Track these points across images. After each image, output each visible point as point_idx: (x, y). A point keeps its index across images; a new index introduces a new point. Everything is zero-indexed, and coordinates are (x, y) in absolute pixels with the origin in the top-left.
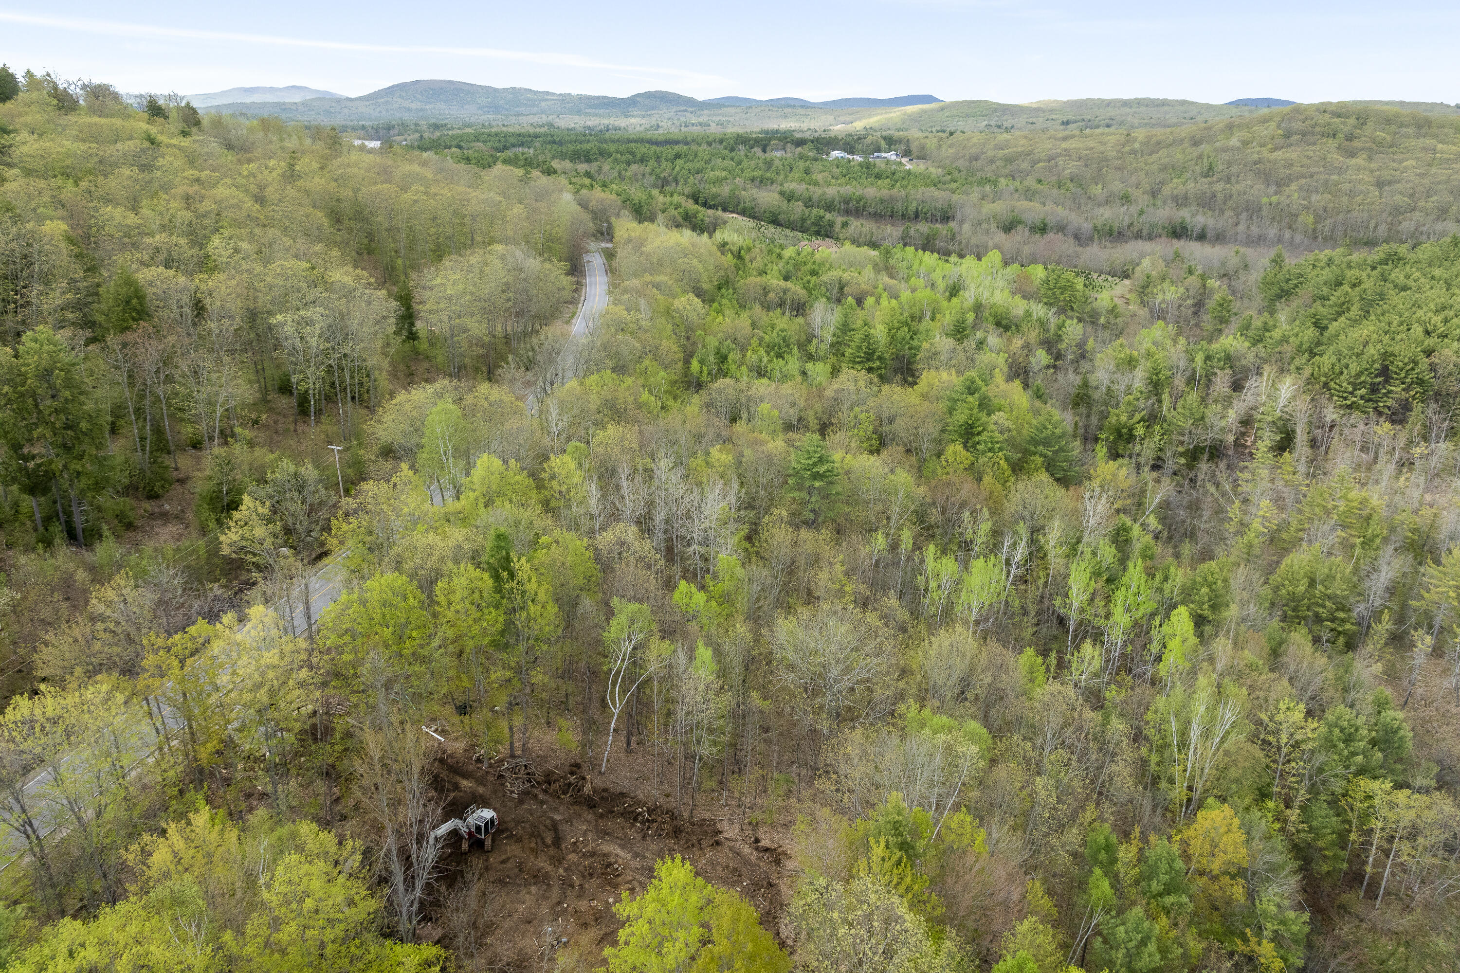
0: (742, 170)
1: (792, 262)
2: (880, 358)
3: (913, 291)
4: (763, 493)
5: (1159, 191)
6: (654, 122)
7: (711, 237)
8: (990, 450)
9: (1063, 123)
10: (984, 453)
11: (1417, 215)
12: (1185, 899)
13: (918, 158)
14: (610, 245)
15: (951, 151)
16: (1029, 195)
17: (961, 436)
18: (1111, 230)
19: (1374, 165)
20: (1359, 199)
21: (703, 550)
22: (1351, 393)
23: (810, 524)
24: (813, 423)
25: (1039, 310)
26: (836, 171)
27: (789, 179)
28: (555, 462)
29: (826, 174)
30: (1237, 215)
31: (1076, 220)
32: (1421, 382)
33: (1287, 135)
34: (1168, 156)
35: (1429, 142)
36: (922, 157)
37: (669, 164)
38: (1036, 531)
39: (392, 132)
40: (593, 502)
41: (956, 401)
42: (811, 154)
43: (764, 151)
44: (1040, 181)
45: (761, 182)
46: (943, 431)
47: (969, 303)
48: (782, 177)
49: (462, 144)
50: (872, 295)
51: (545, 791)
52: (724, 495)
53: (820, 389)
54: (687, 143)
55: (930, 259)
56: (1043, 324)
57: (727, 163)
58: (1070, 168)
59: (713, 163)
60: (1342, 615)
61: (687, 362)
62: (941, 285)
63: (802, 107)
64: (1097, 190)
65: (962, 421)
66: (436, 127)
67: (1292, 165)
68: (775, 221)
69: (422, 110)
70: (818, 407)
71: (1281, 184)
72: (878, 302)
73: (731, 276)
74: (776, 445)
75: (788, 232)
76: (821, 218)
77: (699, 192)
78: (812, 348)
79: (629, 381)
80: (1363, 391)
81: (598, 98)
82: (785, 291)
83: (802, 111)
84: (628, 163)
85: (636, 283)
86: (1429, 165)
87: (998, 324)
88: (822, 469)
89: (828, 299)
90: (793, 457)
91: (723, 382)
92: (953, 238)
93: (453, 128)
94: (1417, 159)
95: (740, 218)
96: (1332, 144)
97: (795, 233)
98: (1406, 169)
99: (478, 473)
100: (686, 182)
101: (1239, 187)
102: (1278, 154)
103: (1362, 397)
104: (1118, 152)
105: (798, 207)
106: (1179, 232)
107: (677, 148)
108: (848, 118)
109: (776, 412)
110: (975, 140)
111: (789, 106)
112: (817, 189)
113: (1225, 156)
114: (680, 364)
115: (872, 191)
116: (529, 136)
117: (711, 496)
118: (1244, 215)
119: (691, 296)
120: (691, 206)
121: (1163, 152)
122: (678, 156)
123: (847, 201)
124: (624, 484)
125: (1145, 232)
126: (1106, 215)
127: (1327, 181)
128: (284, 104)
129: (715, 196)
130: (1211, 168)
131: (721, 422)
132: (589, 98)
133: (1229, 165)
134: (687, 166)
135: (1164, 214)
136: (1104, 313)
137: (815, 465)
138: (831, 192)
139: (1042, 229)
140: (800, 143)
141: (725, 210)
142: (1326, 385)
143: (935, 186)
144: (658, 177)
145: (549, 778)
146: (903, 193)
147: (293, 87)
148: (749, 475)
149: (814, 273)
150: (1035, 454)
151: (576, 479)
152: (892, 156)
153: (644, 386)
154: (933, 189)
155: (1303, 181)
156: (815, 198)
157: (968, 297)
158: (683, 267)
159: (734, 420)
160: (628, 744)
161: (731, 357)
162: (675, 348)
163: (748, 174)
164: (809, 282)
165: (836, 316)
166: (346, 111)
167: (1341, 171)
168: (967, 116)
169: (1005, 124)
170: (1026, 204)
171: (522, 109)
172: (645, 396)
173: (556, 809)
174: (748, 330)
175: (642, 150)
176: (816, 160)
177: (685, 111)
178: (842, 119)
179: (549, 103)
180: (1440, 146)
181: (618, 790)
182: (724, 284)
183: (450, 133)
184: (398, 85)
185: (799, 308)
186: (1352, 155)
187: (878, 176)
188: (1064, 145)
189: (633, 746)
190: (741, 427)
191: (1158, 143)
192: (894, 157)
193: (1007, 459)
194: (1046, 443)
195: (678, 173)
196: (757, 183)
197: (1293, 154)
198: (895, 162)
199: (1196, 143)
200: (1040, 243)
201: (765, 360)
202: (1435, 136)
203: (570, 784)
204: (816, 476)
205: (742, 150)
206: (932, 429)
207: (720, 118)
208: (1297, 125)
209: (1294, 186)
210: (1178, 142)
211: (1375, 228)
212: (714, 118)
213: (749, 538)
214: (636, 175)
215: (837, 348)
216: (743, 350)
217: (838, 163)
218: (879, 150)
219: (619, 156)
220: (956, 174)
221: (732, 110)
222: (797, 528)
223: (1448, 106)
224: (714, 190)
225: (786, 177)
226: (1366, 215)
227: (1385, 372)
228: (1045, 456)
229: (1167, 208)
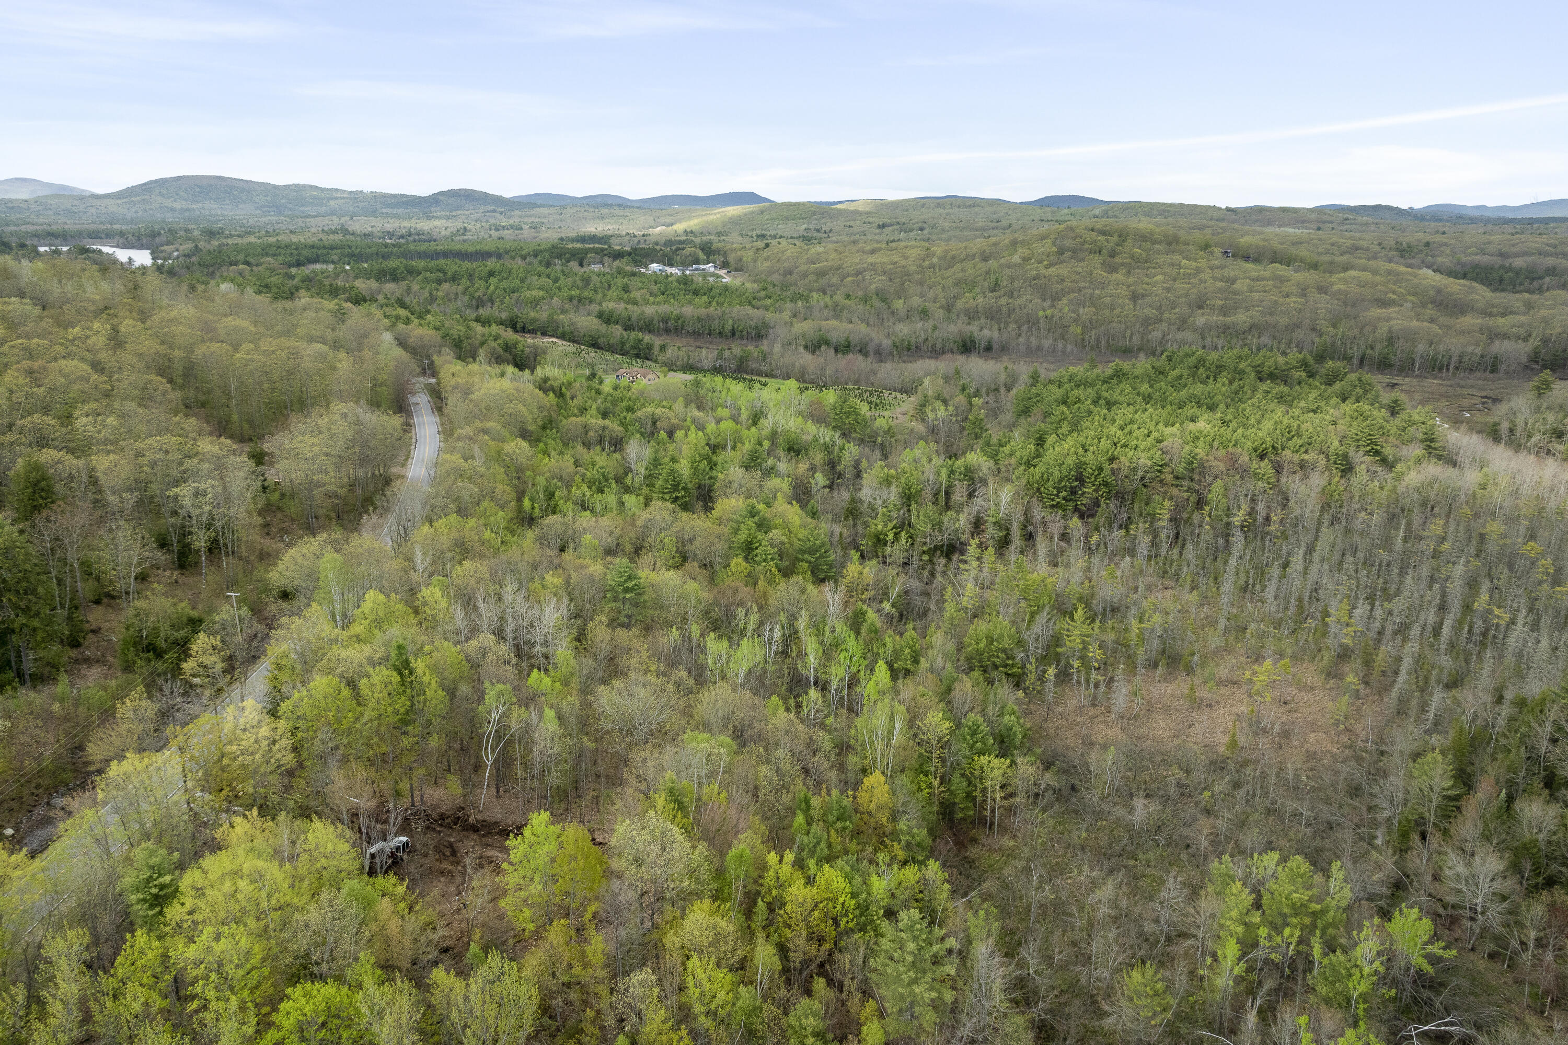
0: (559, 289)
1: (609, 398)
2: (684, 489)
3: (718, 421)
4: (588, 606)
5: (953, 305)
6: (460, 225)
7: (532, 372)
8: (765, 560)
9: (879, 227)
10: (759, 564)
11: (1164, 324)
12: (848, 823)
13: (736, 270)
14: (433, 381)
15: (766, 264)
16: (837, 311)
17: (743, 551)
18: (909, 344)
19: (1131, 280)
20: (1117, 311)
21: (544, 650)
22: (1057, 495)
23: (627, 626)
24: (629, 548)
25: (826, 435)
26: (655, 288)
27: (608, 297)
28: (425, 592)
29: (644, 291)
30: (1019, 327)
31: (878, 337)
32: (1106, 484)
33: (1061, 252)
34: (962, 271)
35: (1177, 257)
36: (738, 268)
37: (483, 283)
38: (793, 617)
39: (158, 240)
40: (458, 621)
41: (739, 523)
42: (628, 268)
43: (581, 265)
44: (848, 297)
45: (580, 301)
46: (730, 548)
47: (766, 432)
48: (600, 296)
49: (250, 260)
50: (681, 428)
51: (441, 825)
52: (557, 609)
53: (634, 518)
54: (499, 256)
55: (736, 388)
56: (826, 448)
57: (544, 281)
58: (876, 283)
59: (528, 281)
60: (1010, 662)
61: (519, 500)
62: (745, 415)
63: (619, 205)
64: (899, 304)
65: (743, 539)
66: (211, 234)
67: (1063, 280)
68: (595, 345)
69: (188, 210)
70: (632, 534)
71: (1055, 298)
72: (686, 436)
73: (554, 416)
74: (596, 568)
75: (608, 356)
76: (640, 341)
77: (517, 317)
78: (628, 481)
79: (472, 522)
80: (1064, 494)
81: (395, 196)
82: (604, 429)
83: (618, 212)
84: (439, 282)
85: (468, 431)
86: (1175, 280)
87: (790, 449)
88: (630, 585)
89: (642, 434)
90: (609, 577)
91: (551, 519)
92: (764, 358)
93: (231, 236)
94: (1164, 274)
95: (560, 342)
96: (1097, 259)
97: (616, 356)
98: (1156, 283)
99: (367, 606)
100: (502, 302)
101: (1019, 301)
102: (1052, 270)
103: (1064, 499)
104: (920, 266)
105: (617, 331)
106: (967, 347)
107: (491, 263)
108: (668, 220)
109: (596, 542)
110: (788, 253)
111: (605, 205)
112: (635, 308)
113: (1008, 272)
114: (514, 503)
115: (689, 310)
116: (325, 248)
117: (548, 610)
118: (1025, 328)
119: (519, 440)
120: (509, 335)
121: (958, 267)
122: (491, 274)
123: (665, 320)
124: (481, 605)
125: (939, 346)
126: (903, 330)
127: (1092, 295)
128: (11, 201)
129: (533, 321)
130: (997, 284)
131: (551, 552)
132: (385, 196)
133: (1012, 280)
134: (502, 285)
135: (955, 329)
136: (882, 434)
137: (626, 581)
138: (649, 311)
139: (844, 348)
140: (618, 255)
141: (544, 334)
142: (1038, 489)
143: (750, 303)
144: (472, 297)
145: (442, 817)
146: (719, 312)
147: (17, 179)
148: (577, 592)
149: (630, 409)
150: (802, 560)
151: (443, 604)
152: (710, 267)
153: (485, 525)
154: (747, 307)
155: (1072, 296)
156: (634, 318)
157: (767, 424)
158: (509, 411)
159: (562, 550)
160: (498, 792)
161: (557, 494)
162: (508, 489)
163: (566, 293)
164: (625, 418)
165: (648, 452)
166: (93, 210)
167: (1103, 285)
168: (787, 218)
169: (824, 228)
170: (834, 323)
171: (308, 210)
172: (488, 534)
173: (450, 835)
174: (571, 468)
175: (452, 266)
176: (634, 274)
177: (494, 211)
178: (662, 220)
179: (338, 202)
180: (1184, 261)
181: (494, 820)
182: (548, 424)
183: (230, 241)
184: (156, 181)
185: (618, 444)
186: (1113, 269)
187: (696, 293)
188: (870, 259)
189: (501, 793)
190: (568, 556)
191: (953, 257)
192: (712, 270)
193: (777, 566)
194: (812, 551)
195: (494, 292)
196: (575, 302)
197: (1063, 270)
198: (713, 275)
199: (985, 259)
200: (843, 362)
201: (588, 494)
202: (1181, 252)
203: (459, 818)
204: (627, 590)
205: (558, 265)
206: (720, 546)
207: (533, 219)
208: (1068, 243)
209: (1065, 301)
210: (970, 257)
211: (1131, 338)
212: (526, 220)
213: (578, 640)
214: (448, 294)
215: (650, 478)
216: (569, 486)
217: (656, 279)
218: (697, 262)
219: (428, 274)
220: (771, 289)
221: (545, 211)
222: (614, 628)
223: (1220, 209)
224: (532, 314)
225: (604, 295)
226: (1123, 326)
227: (1080, 479)
228: (810, 562)
229: (960, 322)
